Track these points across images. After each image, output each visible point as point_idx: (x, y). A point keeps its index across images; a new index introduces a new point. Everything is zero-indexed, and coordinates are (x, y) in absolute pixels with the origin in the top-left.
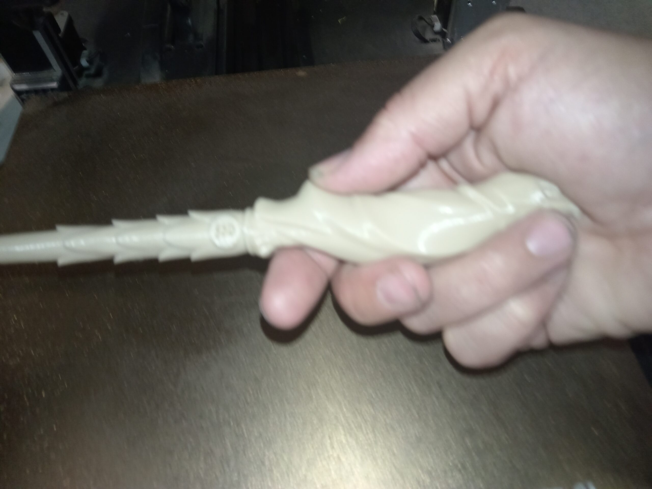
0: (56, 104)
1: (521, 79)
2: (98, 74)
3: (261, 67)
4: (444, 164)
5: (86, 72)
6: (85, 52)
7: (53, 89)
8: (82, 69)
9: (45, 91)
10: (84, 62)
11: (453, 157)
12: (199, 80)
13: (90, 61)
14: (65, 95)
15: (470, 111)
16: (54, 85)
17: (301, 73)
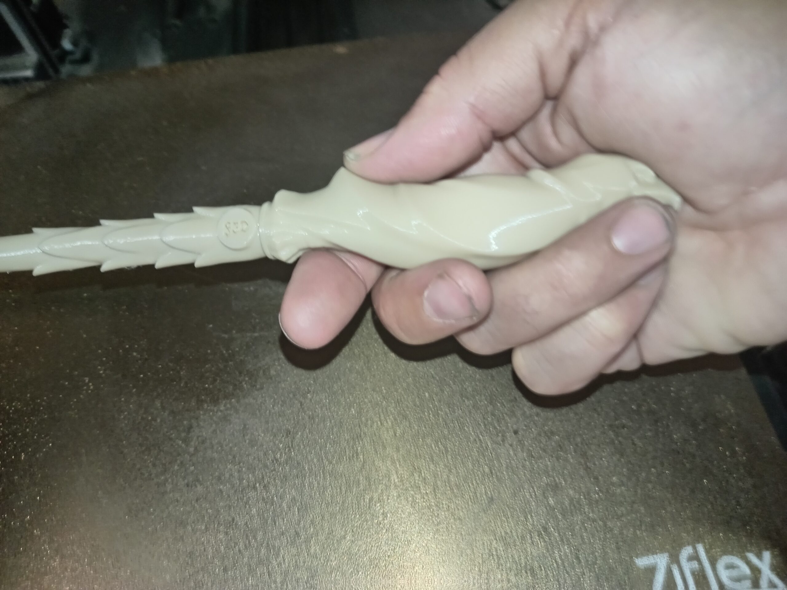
0: (31, 97)
1: (603, 29)
2: (86, 59)
3: (290, 43)
4: (512, 144)
5: (70, 57)
6: (68, 33)
7: (27, 79)
8: (65, 53)
9: (16, 81)
10: (67, 45)
11: (525, 134)
12: (210, 61)
13: (75, 43)
14: (40, 85)
15: (543, 74)
16: (29, 73)
17: (341, 49)
